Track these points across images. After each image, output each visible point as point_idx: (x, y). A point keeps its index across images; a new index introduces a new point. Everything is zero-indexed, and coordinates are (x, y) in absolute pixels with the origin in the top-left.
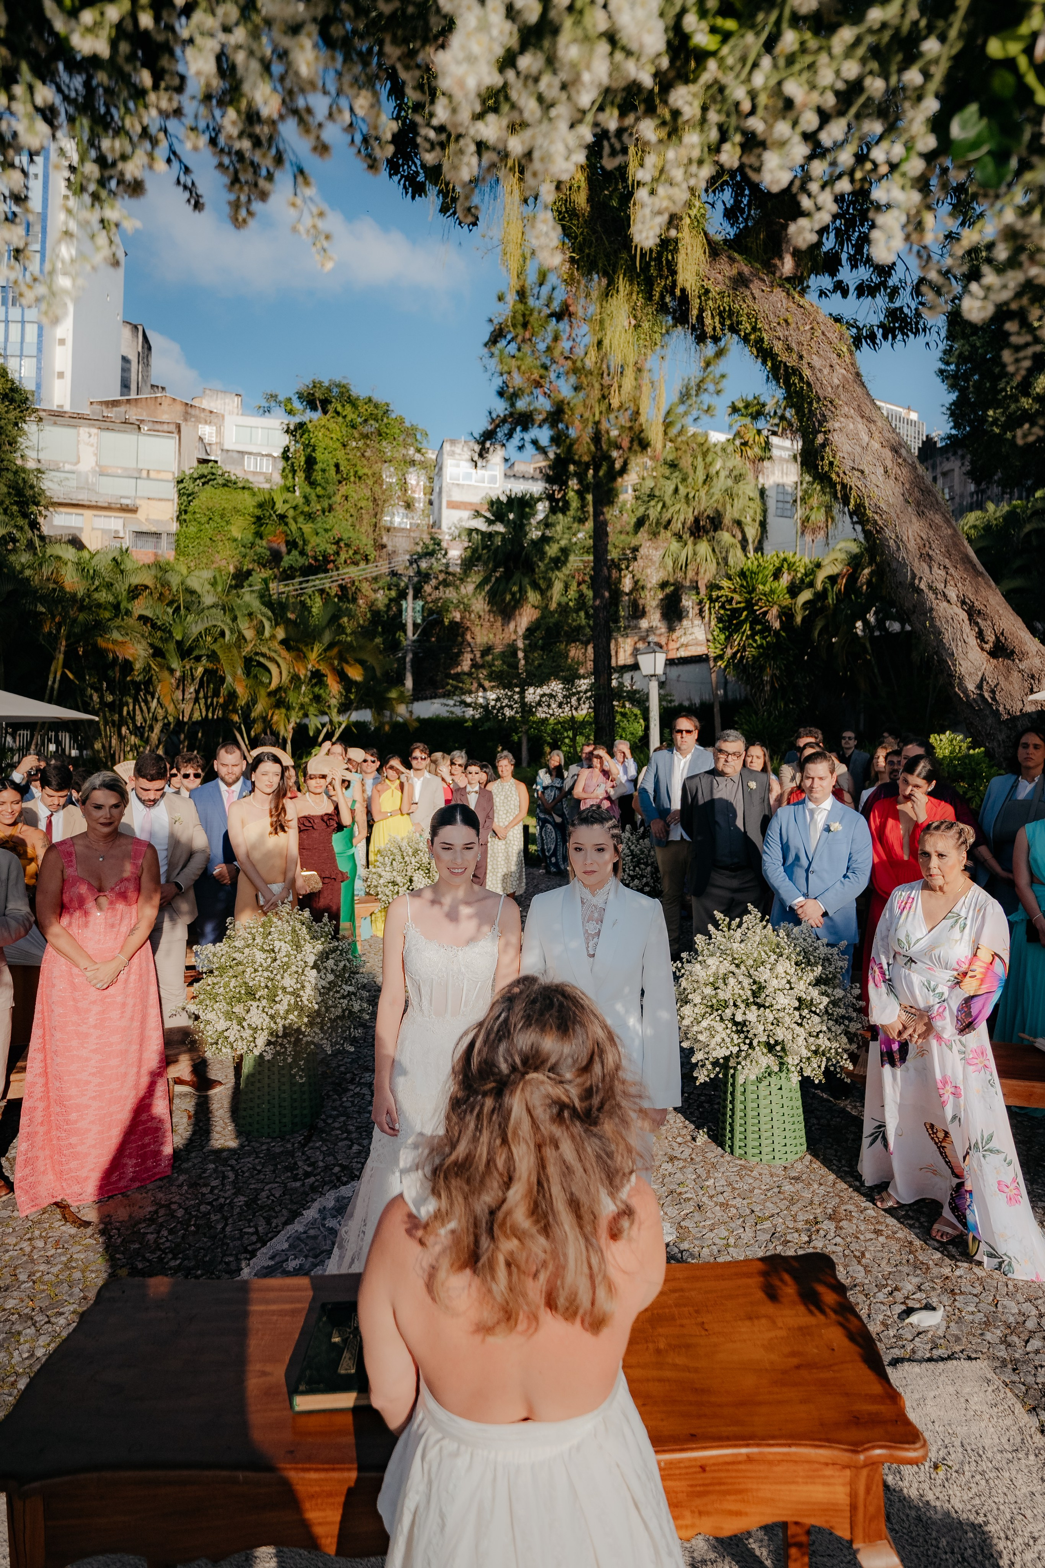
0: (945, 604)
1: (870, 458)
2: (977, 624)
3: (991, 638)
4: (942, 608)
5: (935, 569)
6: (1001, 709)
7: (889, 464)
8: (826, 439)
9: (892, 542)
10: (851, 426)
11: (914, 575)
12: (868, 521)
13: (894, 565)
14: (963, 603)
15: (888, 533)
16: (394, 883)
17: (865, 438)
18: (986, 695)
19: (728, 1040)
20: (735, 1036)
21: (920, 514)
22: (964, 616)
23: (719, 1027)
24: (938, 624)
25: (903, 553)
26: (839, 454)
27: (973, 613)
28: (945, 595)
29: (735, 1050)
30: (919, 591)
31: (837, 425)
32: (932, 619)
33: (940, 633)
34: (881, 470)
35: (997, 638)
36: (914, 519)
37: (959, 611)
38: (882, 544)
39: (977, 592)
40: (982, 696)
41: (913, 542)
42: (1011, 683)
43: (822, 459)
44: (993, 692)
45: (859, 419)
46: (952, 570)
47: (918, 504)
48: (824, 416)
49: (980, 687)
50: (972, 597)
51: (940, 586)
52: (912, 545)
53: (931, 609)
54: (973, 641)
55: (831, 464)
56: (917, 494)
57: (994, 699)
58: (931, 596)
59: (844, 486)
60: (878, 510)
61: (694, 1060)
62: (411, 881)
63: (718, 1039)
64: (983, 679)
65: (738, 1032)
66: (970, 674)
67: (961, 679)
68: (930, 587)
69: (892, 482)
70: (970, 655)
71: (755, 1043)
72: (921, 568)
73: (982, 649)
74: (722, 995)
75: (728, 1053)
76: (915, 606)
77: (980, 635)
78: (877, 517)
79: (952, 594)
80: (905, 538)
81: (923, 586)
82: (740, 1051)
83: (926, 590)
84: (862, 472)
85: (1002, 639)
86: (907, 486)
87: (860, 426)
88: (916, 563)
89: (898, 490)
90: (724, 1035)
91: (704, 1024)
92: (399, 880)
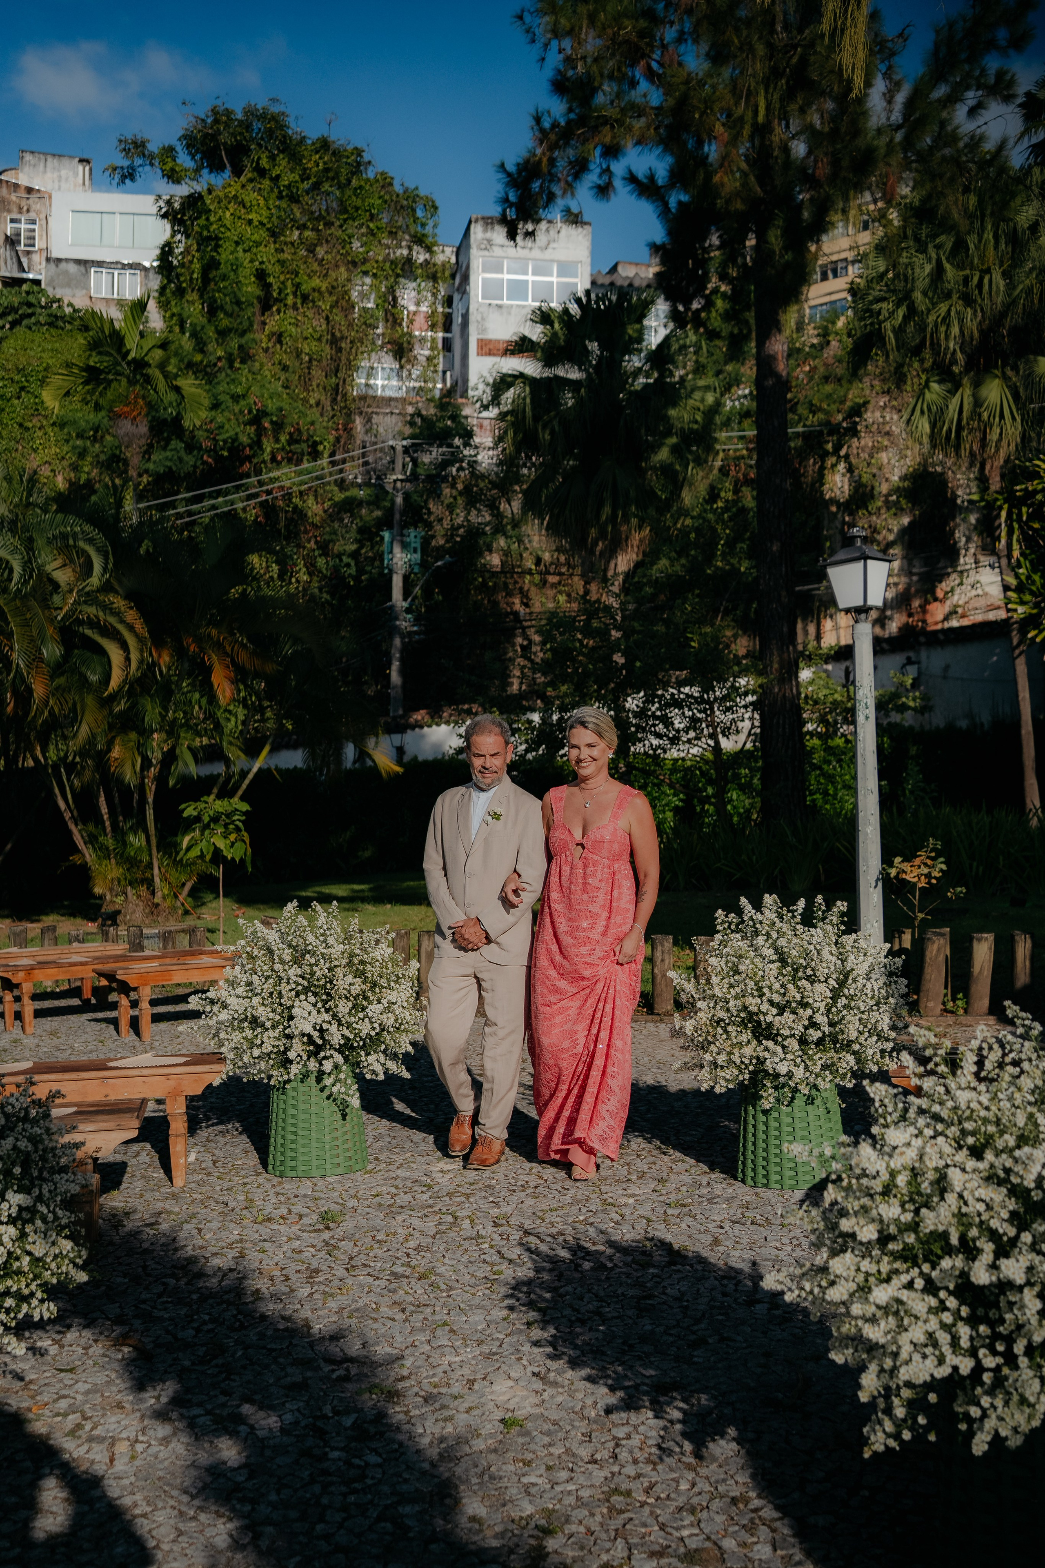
16: (255, 1022)
19: (944, 1338)
20: (964, 1331)
23: (919, 1304)
29: (966, 1366)
61: (864, 1397)
62: (291, 1018)
63: (917, 1333)
65: (973, 1321)
71: (1019, 1347)
74: (931, 1221)
75: (943, 1372)
82: (979, 1369)
90: (933, 1324)
91: (881, 1294)
92: (263, 1013)
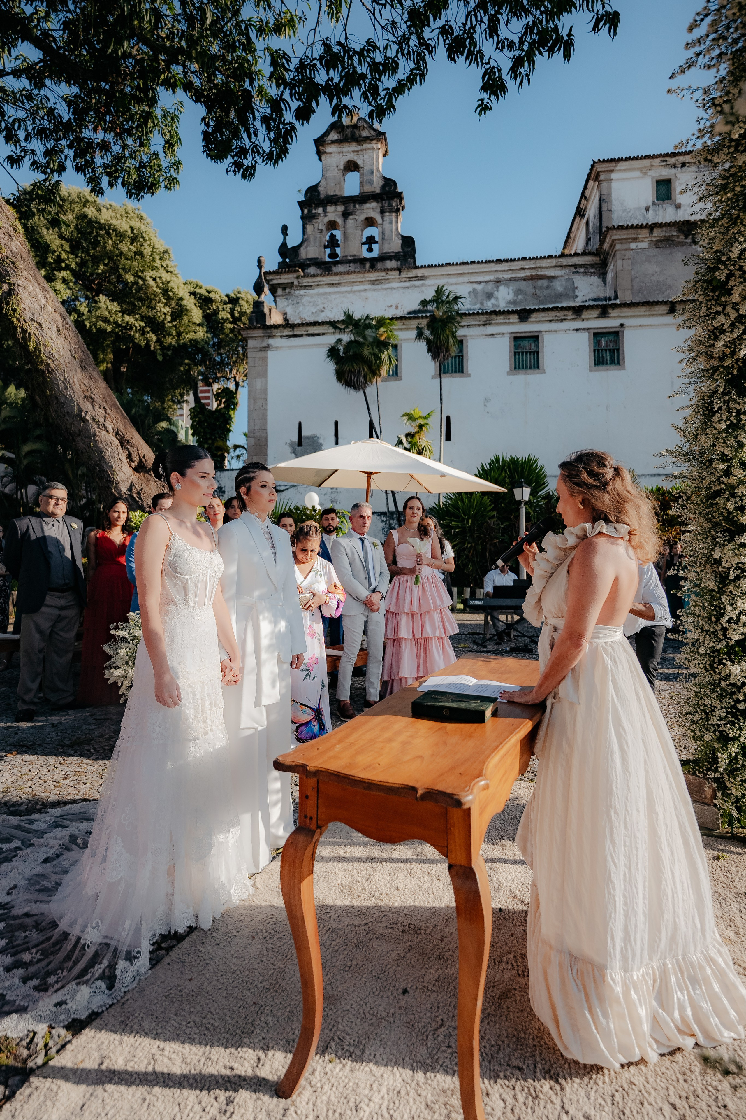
0: (105, 432)
1: (46, 317)
2: (127, 449)
3: (137, 460)
4: (102, 435)
5: (97, 407)
6: (145, 504)
7: (60, 325)
8: (10, 290)
9: (60, 382)
10: (31, 288)
11: (80, 410)
12: (42, 362)
13: (62, 399)
14: (117, 434)
15: (58, 375)
17: (43, 301)
18: (135, 495)
21: (83, 368)
22: (117, 442)
24: (100, 445)
25: (70, 392)
26: (22, 305)
27: (124, 442)
28: (105, 426)
30: (85, 421)
31: (20, 282)
32: (96, 442)
33: (102, 452)
34: (54, 328)
35: (140, 460)
36: (79, 370)
37: (115, 439)
38: (53, 383)
39: (125, 428)
40: (131, 496)
41: (78, 386)
42: (150, 489)
43: (7, 304)
44: (139, 493)
45: (37, 285)
46: (108, 411)
47: (81, 361)
48: (6, 271)
49: (130, 490)
50: (123, 431)
51: (102, 420)
52: (77, 387)
53: (95, 435)
54: (125, 460)
55: (14, 310)
56: (80, 353)
57: (140, 498)
58: (94, 424)
59: (24, 331)
60: (50, 356)
64: (132, 485)
66: (124, 481)
67: (117, 484)
68: (94, 420)
69: (63, 339)
70: (123, 469)
72: (86, 406)
73: (130, 466)
76: (80, 431)
77: (129, 456)
78: (49, 361)
79: (110, 427)
80: (71, 382)
81: (88, 417)
83: (91, 421)
84: (40, 325)
85: (144, 460)
86: (73, 345)
87: (38, 290)
88: (81, 401)
89: (67, 346)
